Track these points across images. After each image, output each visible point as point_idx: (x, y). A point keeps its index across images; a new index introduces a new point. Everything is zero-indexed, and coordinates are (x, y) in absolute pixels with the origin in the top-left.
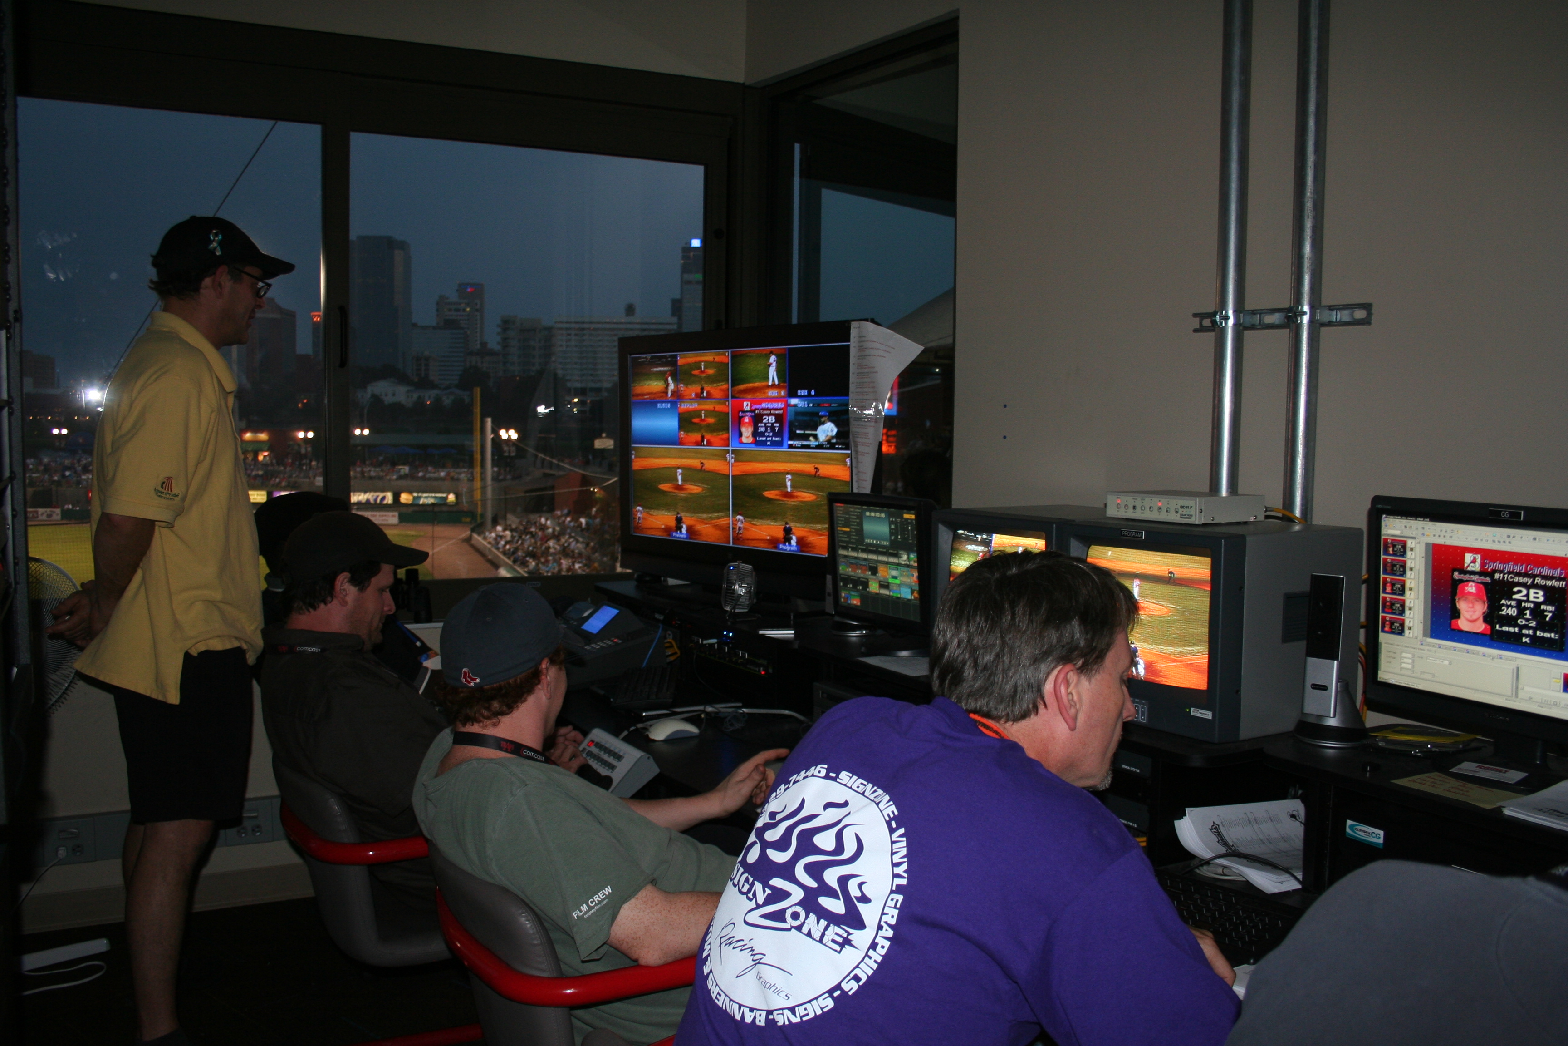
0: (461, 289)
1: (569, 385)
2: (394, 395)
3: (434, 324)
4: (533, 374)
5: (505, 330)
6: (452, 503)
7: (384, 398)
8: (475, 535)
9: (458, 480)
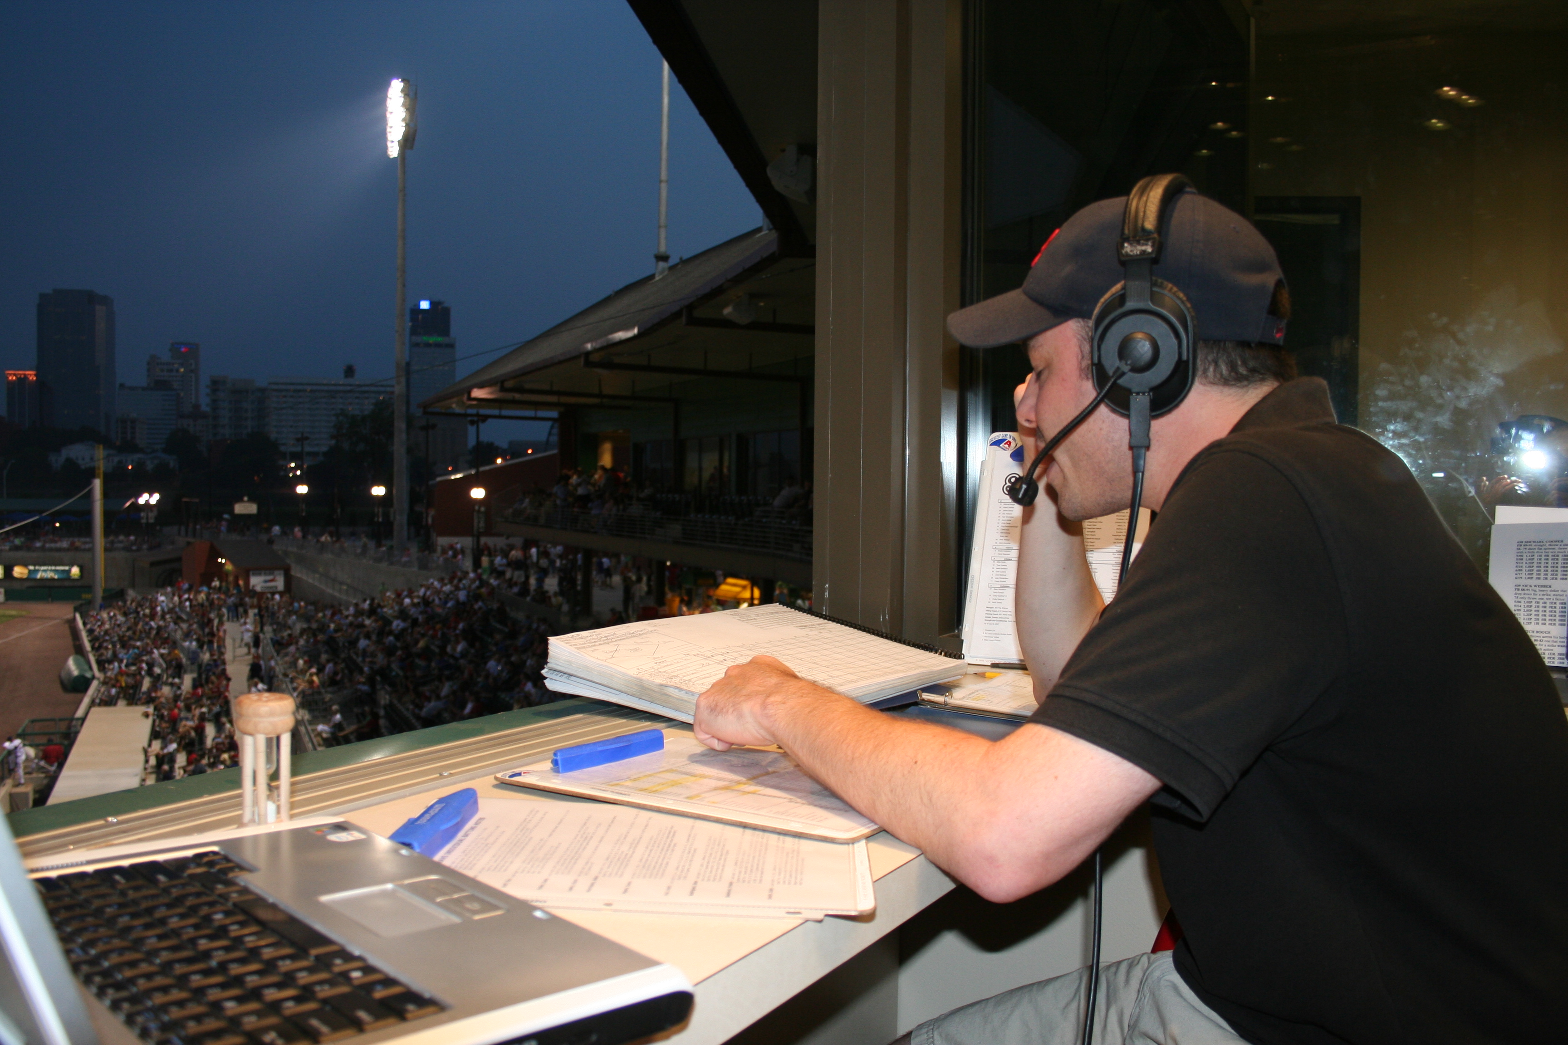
0: (175, 348)
1: (283, 449)
2: (88, 458)
3: (144, 384)
4: (244, 437)
5: (215, 391)
6: (76, 577)
7: (80, 462)
8: (78, 616)
9: (85, 550)
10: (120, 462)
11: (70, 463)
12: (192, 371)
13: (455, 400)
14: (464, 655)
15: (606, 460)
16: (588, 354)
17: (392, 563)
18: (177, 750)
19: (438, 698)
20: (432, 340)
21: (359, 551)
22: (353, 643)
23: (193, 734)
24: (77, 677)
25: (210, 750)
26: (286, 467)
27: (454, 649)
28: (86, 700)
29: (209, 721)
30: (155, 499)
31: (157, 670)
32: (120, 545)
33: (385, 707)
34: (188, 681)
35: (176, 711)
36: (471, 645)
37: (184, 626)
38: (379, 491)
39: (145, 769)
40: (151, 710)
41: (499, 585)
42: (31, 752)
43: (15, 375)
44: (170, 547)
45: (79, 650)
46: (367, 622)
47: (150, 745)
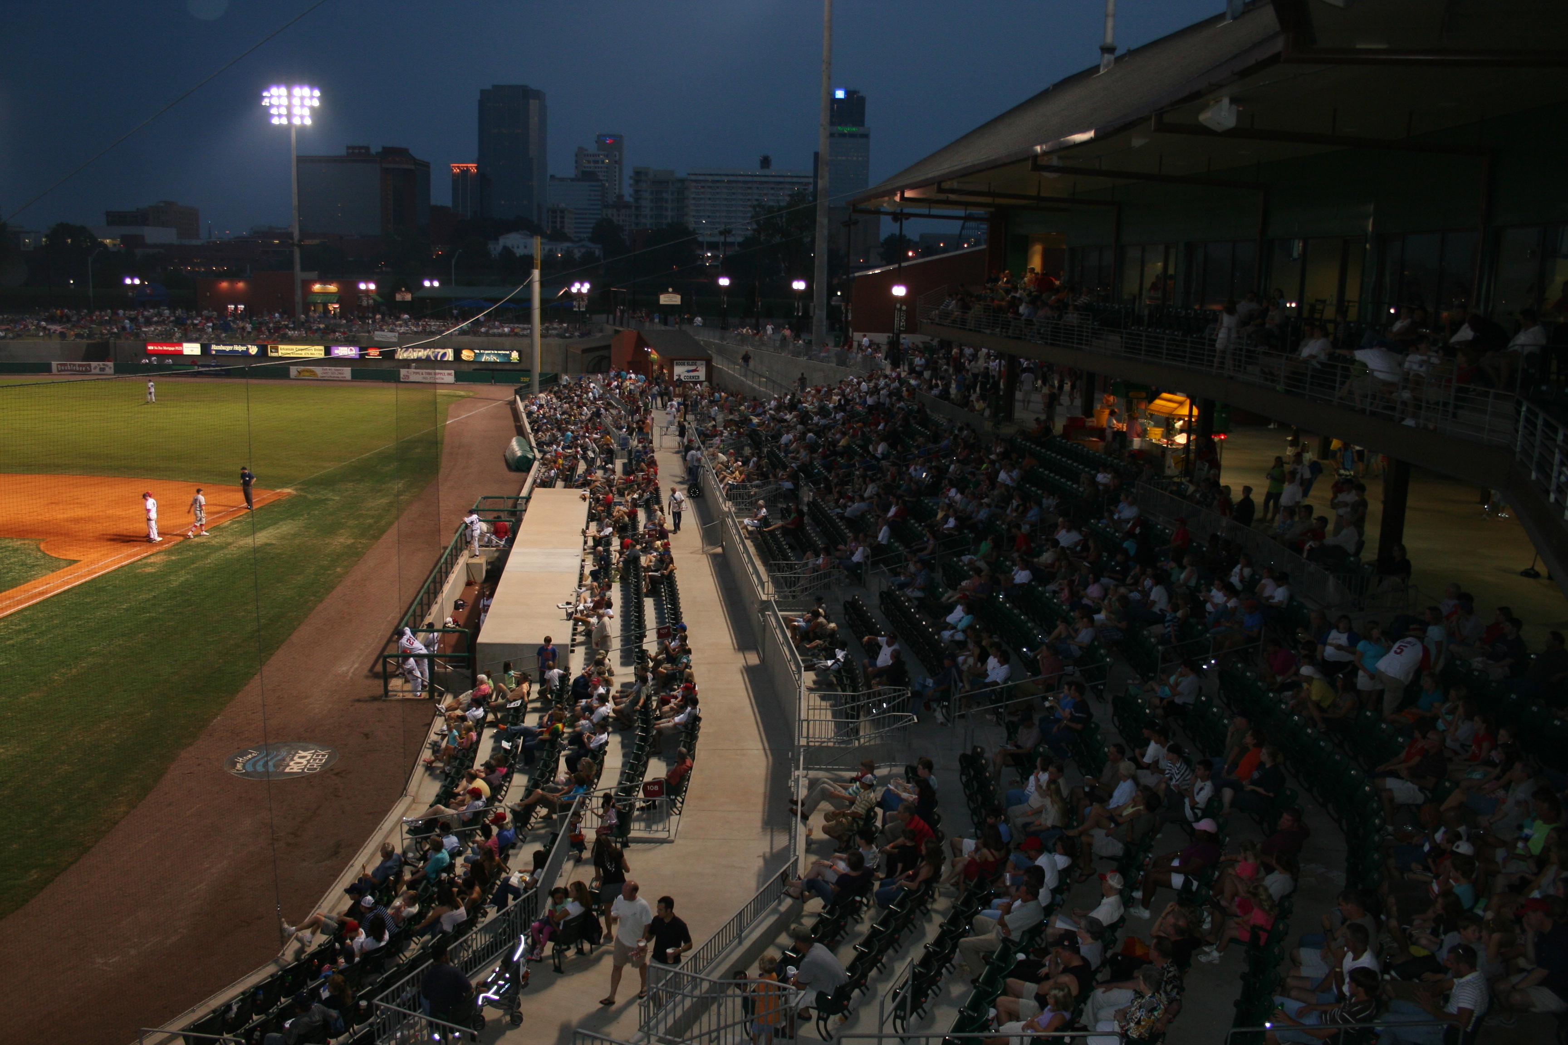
0: (600, 139)
1: (700, 239)
2: (525, 247)
3: (572, 176)
4: (664, 227)
5: (637, 182)
6: (516, 361)
7: (515, 250)
8: (518, 398)
9: (523, 336)
10: (550, 250)
11: (507, 252)
12: (616, 162)
13: (886, 199)
14: (885, 457)
15: (1036, 262)
16: (1036, 156)
17: (810, 358)
18: (612, 534)
19: (862, 499)
20: (846, 130)
21: (778, 344)
22: (776, 437)
23: (626, 519)
24: (520, 457)
25: (643, 536)
26: (703, 256)
27: (876, 450)
28: (529, 481)
29: (640, 506)
30: (586, 288)
31: (591, 454)
32: (554, 332)
33: (808, 504)
34: (619, 465)
35: (611, 495)
36: (892, 446)
37: (614, 412)
38: (799, 285)
39: (584, 550)
40: (587, 494)
41: (918, 385)
42: (484, 526)
43: (458, 167)
44: (599, 335)
45: (520, 431)
46: (788, 417)
47: (587, 528)
